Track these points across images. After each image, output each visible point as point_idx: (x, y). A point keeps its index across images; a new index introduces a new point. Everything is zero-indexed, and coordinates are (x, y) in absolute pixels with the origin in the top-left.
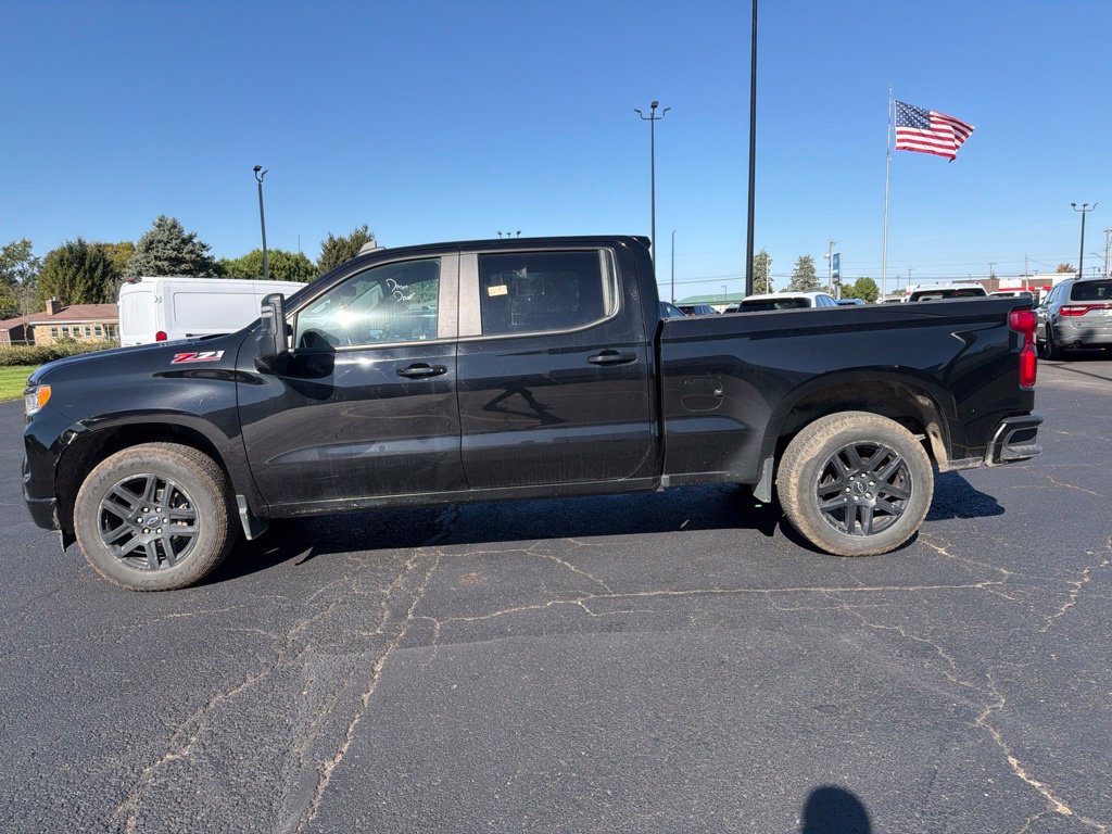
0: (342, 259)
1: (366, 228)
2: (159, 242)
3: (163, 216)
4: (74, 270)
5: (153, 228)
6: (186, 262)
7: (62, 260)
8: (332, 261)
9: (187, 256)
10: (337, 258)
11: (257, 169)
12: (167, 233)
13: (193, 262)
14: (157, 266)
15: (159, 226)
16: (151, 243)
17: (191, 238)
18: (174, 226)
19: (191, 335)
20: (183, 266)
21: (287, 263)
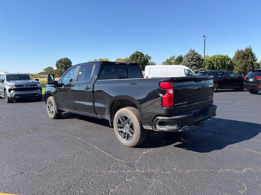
0: (240, 55)
1: (250, 46)
2: (189, 55)
3: (191, 49)
4: (179, 61)
5: (189, 52)
6: (195, 59)
7: (177, 60)
8: (237, 56)
9: (195, 58)
10: (239, 55)
11: (204, 36)
12: (192, 53)
13: (196, 59)
14: (188, 60)
15: (190, 51)
16: (188, 55)
17: (197, 53)
18: (193, 51)
19: (152, 77)
20: (194, 60)
21: (221, 58)
